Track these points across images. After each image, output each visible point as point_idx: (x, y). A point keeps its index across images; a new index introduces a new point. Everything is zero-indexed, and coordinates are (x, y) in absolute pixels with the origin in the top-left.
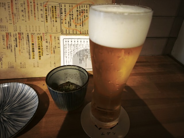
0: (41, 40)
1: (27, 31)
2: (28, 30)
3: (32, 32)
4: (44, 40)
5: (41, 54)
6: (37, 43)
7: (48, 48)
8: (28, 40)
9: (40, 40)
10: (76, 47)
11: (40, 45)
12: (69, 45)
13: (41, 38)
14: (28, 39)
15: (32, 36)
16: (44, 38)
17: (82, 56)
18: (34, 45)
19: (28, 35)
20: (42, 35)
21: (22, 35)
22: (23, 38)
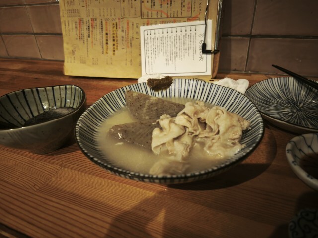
0: (117, 28)
1: (100, 16)
2: (102, 15)
3: (106, 17)
4: (120, 28)
5: (115, 47)
6: (112, 32)
7: (124, 39)
8: (102, 29)
9: (115, 28)
10: (160, 42)
11: (115, 35)
12: (152, 39)
13: (117, 25)
14: (102, 26)
15: (106, 23)
16: (119, 25)
17: (169, 54)
18: (108, 36)
19: (102, 22)
20: (117, 21)
21: (95, 22)
22: (96, 26)
